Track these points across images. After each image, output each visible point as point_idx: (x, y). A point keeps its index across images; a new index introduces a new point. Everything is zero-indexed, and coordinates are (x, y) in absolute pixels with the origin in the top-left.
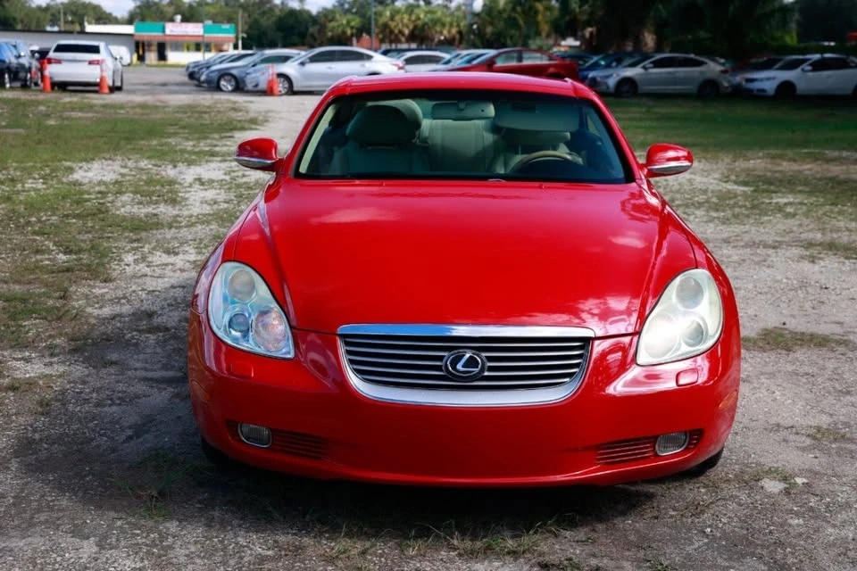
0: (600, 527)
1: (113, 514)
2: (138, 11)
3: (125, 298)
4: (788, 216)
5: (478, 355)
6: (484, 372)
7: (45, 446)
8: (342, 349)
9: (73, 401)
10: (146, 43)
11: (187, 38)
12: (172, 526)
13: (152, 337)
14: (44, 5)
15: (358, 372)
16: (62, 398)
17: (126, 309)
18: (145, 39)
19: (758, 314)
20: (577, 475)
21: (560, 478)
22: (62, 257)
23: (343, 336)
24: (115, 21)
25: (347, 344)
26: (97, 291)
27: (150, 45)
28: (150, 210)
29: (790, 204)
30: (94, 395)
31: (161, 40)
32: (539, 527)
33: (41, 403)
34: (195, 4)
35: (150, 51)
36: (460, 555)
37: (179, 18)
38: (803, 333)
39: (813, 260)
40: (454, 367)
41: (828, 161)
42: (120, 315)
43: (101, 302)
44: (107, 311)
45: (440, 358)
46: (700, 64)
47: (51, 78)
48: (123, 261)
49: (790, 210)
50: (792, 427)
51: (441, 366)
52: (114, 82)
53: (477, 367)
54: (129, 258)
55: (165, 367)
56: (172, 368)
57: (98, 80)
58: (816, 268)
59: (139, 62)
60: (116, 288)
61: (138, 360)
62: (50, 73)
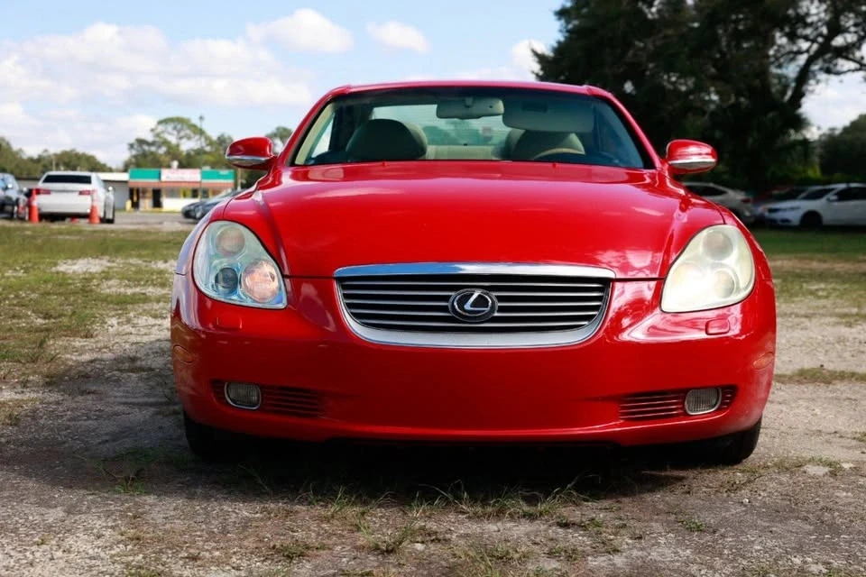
0: (626, 500)
1: (83, 492)
2: (133, 160)
3: (106, 347)
4: (819, 297)
5: (487, 294)
6: (493, 312)
7: (12, 446)
8: (338, 292)
9: (45, 417)
10: (141, 190)
11: (183, 185)
12: (151, 499)
13: (134, 375)
14: (36, 157)
15: (356, 316)
16: (34, 414)
17: (108, 355)
18: (140, 186)
19: (792, 359)
20: (597, 429)
21: (577, 431)
22: (40, 321)
23: (340, 280)
24: (110, 170)
25: (344, 287)
26: (77, 344)
27: (145, 191)
28: (138, 290)
29: (823, 290)
30: (69, 413)
31: (157, 187)
32: (557, 493)
33: (10, 417)
34: (192, 153)
35: (144, 197)
36: (469, 518)
37: (175, 164)
38: (843, 372)
39: (850, 325)
40: (461, 306)
41: (859, 262)
42: (102, 360)
43: (81, 351)
44: (87, 357)
45: (446, 298)
46: (721, 193)
47: (39, 209)
48: (106, 323)
49: (820, 293)
50: (836, 432)
51: (447, 307)
52: (105, 213)
53: (487, 307)
54: (114, 321)
55: (147, 395)
56: (155, 396)
57: (89, 211)
58: (854, 330)
59: (132, 209)
60: (98, 342)
61: (120, 392)
62: (39, 204)
